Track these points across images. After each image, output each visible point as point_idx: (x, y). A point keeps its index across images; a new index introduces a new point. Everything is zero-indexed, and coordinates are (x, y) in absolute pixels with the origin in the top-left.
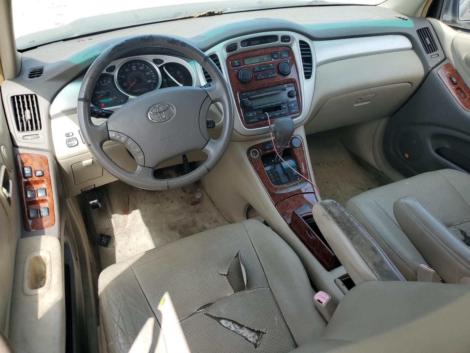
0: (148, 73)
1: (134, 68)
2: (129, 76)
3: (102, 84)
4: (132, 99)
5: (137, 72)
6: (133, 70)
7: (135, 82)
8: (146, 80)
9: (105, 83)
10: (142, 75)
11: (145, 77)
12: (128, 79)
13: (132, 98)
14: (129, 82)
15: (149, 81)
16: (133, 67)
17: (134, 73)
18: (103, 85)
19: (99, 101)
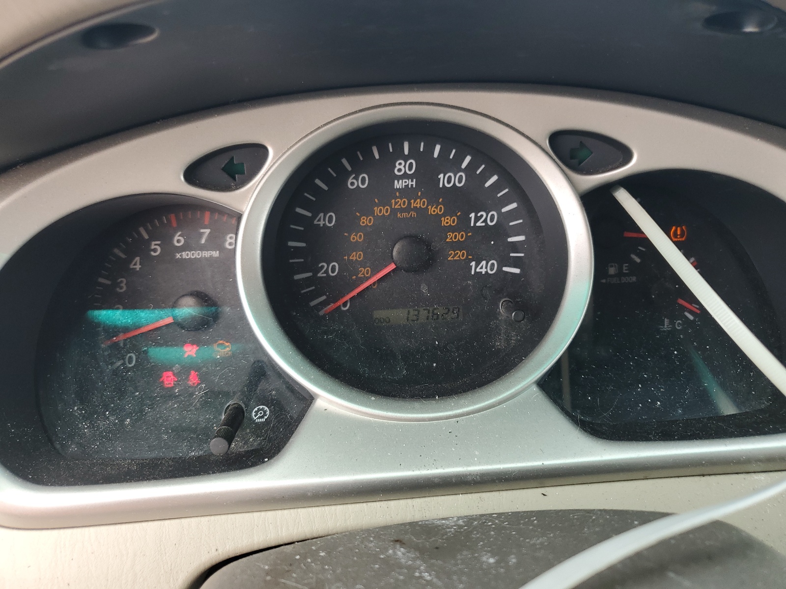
0: (486, 218)
1: (405, 176)
2: (365, 221)
3: (186, 248)
4: (328, 417)
5: (418, 204)
6: (398, 184)
7: (392, 266)
8: (461, 255)
9: (202, 248)
10: (447, 221)
11: (459, 237)
12: (356, 238)
13: (332, 408)
14: (356, 256)
15: (484, 268)
16: (401, 167)
17: (400, 203)
18: (185, 255)
19: (146, 352)
